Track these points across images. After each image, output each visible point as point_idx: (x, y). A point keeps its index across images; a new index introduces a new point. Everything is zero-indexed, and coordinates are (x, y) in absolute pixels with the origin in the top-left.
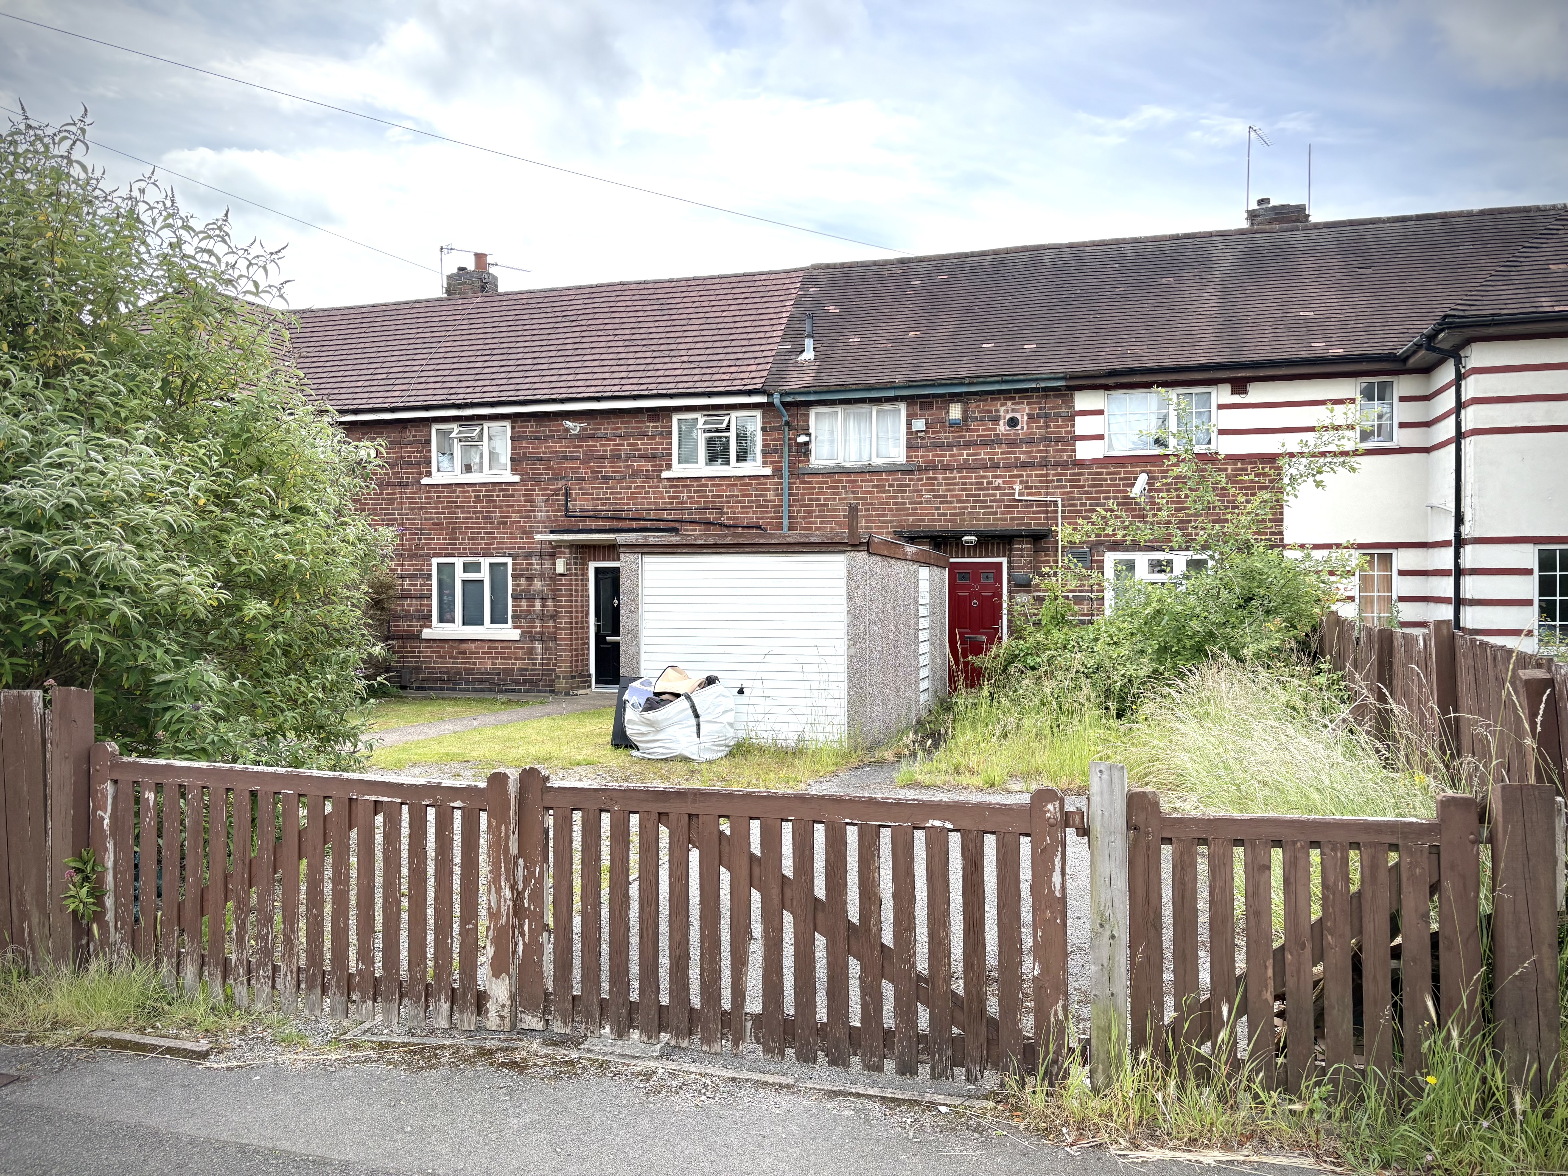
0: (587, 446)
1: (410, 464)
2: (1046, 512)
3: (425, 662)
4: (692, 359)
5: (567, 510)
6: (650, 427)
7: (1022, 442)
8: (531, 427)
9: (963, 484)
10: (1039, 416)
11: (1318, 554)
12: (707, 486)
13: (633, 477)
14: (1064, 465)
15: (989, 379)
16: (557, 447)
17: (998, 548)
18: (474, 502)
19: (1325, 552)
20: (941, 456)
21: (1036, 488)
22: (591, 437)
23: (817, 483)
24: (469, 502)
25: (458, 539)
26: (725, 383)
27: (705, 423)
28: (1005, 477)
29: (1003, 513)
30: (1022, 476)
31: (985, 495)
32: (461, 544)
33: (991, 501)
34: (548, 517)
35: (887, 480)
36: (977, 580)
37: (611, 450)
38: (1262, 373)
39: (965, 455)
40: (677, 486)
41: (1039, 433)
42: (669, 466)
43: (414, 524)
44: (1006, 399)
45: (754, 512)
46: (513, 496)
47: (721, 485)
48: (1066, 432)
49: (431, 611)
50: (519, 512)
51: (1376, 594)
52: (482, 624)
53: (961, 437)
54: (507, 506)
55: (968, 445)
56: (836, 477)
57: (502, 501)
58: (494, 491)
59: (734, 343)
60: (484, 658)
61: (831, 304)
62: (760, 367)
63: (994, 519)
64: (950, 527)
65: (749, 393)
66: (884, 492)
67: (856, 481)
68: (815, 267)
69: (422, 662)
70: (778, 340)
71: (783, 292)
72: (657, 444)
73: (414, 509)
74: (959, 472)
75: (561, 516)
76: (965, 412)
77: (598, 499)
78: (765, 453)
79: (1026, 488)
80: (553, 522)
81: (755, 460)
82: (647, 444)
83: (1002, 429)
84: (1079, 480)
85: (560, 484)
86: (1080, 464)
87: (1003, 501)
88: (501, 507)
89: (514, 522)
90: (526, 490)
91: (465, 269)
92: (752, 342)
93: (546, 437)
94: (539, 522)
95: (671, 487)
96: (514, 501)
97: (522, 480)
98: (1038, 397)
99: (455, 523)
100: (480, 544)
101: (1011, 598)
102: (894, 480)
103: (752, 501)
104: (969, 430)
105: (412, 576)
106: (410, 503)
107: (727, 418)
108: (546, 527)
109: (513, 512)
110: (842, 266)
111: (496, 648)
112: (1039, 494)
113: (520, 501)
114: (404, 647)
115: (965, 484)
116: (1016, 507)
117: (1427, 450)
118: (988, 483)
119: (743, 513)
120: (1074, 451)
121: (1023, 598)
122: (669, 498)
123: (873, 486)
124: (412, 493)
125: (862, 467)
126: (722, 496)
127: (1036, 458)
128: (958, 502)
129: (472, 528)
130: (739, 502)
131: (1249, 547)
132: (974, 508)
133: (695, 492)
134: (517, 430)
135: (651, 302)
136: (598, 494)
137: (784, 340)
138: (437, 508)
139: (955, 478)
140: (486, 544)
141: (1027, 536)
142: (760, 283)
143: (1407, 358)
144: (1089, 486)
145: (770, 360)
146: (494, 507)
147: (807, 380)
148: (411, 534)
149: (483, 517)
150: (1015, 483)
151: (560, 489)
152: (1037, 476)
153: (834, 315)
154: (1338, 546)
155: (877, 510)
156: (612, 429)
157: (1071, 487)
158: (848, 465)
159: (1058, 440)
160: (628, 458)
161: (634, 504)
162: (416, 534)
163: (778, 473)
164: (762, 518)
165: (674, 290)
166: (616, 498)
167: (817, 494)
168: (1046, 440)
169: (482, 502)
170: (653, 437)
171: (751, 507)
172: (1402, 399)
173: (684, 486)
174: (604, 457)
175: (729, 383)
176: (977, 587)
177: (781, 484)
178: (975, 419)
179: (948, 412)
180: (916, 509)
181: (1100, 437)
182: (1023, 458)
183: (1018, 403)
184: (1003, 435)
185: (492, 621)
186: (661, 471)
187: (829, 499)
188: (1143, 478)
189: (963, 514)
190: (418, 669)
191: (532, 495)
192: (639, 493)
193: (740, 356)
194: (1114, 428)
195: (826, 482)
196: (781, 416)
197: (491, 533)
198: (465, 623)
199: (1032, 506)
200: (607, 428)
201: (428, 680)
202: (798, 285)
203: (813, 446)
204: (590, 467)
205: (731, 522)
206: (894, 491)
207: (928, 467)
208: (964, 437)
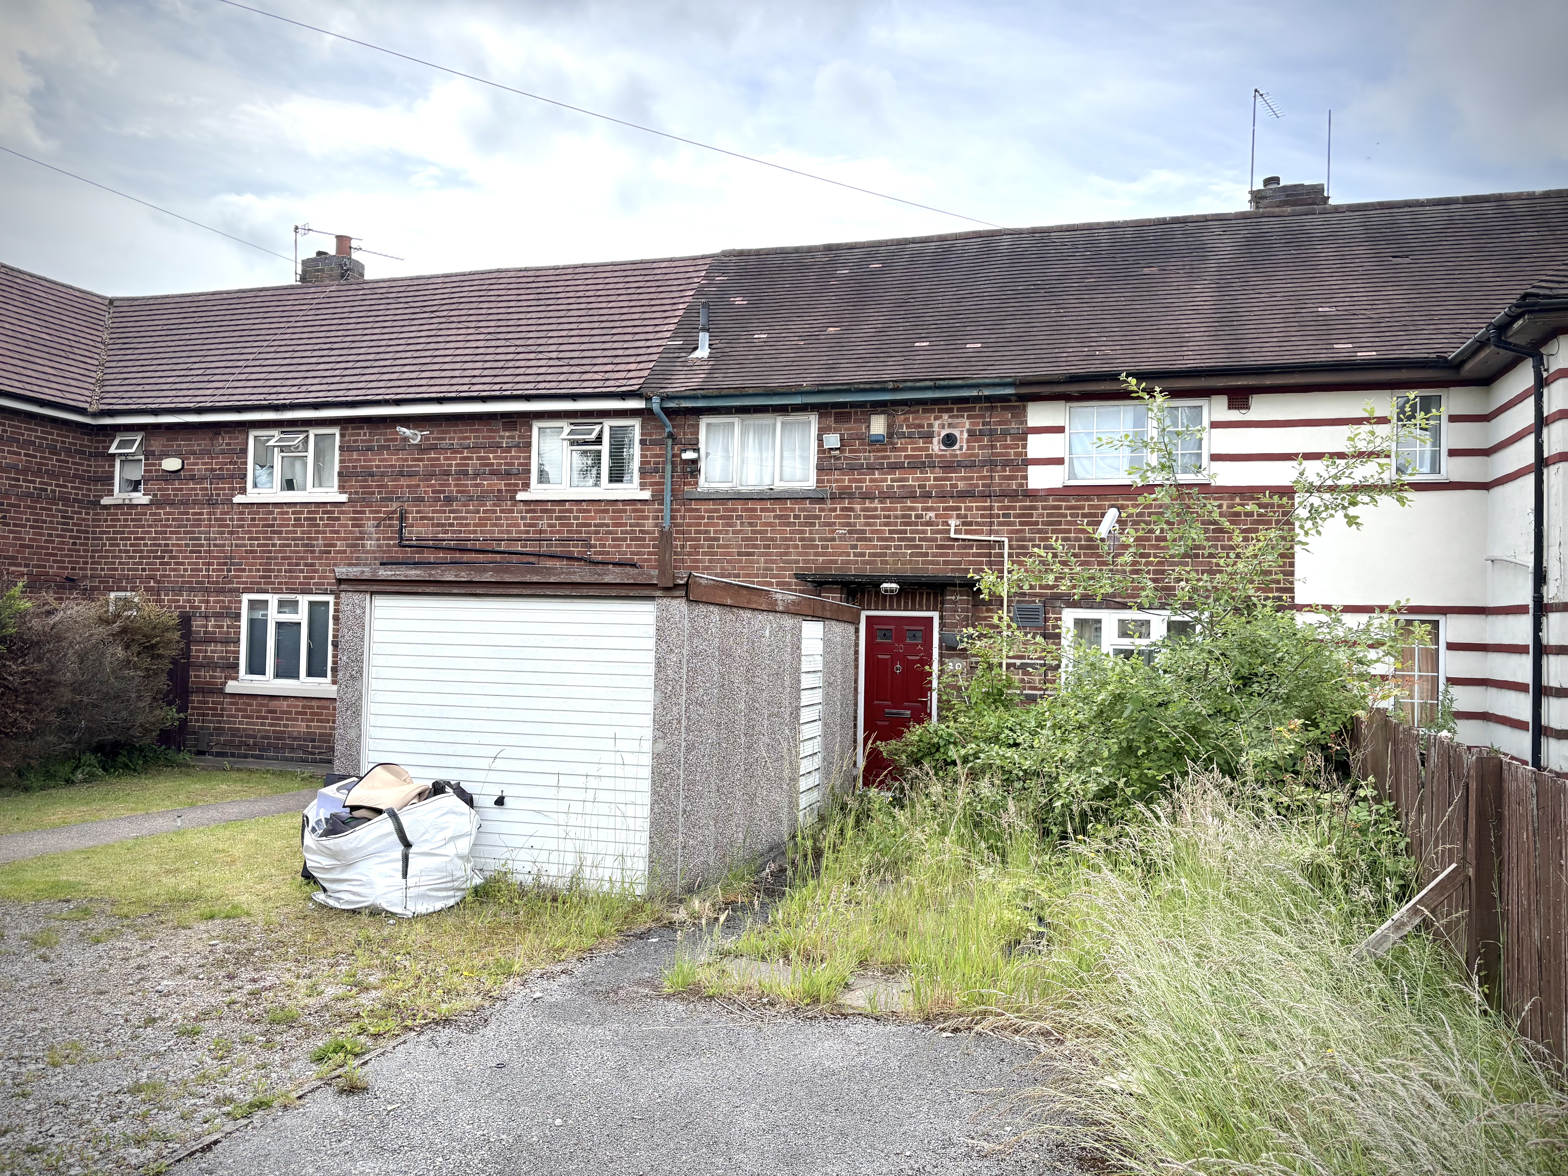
0: (429, 459)
1: (221, 478)
2: (989, 555)
3: (229, 722)
4: (561, 355)
5: (401, 539)
6: (505, 437)
7: (960, 465)
8: (364, 435)
9: (886, 517)
10: (982, 433)
11: (1352, 621)
12: (571, 511)
13: (481, 499)
14: (1013, 496)
15: (918, 384)
16: (394, 460)
17: (928, 599)
18: (294, 526)
19: (1363, 618)
20: (860, 481)
21: (977, 524)
22: (434, 448)
23: (706, 511)
24: (288, 526)
25: (273, 571)
26: (595, 384)
27: (572, 432)
28: (938, 509)
29: (935, 555)
30: (959, 509)
31: (912, 532)
32: (276, 577)
33: (920, 539)
34: (379, 546)
35: (793, 510)
36: (900, 639)
37: (457, 465)
38: (1268, 381)
39: (889, 480)
40: (534, 511)
41: (981, 454)
42: (526, 486)
43: (223, 552)
44: (941, 411)
45: (628, 546)
46: (338, 519)
47: (589, 511)
48: (1016, 454)
49: (238, 659)
50: (345, 539)
51: (1416, 673)
52: (296, 676)
53: (884, 457)
54: (332, 532)
55: (893, 467)
56: (730, 505)
57: (326, 525)
58: (317, 512)
59: (615, 338)
60: (296, 720)
61: (738, 294)
62: (641, 366)
63: (924, 563)
64: (868, 570)
65: (623, 396)
66: (789, 524)
67: (755, 510)
68: (726, 254)
69: (225, 722)
70: (668, 334)
71: (684, 282)
72: (512, 458)
73: (223, 533)
74: (881, 502)
75: (394, 544)
76: (890, 426)
77: (438, 525)
78: (643, 472)
79: (964, 524)
80: (384, 552)
81: (631, 481)
82: (501, 458)
83: (936, 448)
84: (1031, 516)
85: (394, 506)
86: (1033, 495)
87: (936, 540)
88: (324, 532)
89: (339, 552)
90: (355, 512)
91: (326, 253)
92: (637, 337)
93: (381, 448)
94: (368, 552)
95: (527, 512)
96: (340, 525)
97: (350, 500)
98: (981, 409)
99: (270, 552)
100: (298, 577)
101: (942, 663)
102: (800, 510)
103: (626, 532)
104: (894, 449)
105: (218, 616)
106: (220, 526)
107: (597, 428)
108: (375, 559)
109: (338, 539)
110: (758, 253)
111: (311, 707)
112: (981, 532)
113: (346, 526)
114: (205, 702)
115: (889, 517)
116: (952, 547)
117: (1486, 486)
118: (917, 517)
119: (614, 546)
120: (1025, 478)
121: (955, 665)
122: (525, 525)
123: (775, 517)
124: (222, 513)
125: (762, 492)
126: (589, 525)
127: (977, 485)
128: (880, 539)
129: (289, 558)
130: (611, 533)
131: (1250, 607)
132: (899, 547)
133: (557, 518)
134: (347, 438)
135: (529, 291)
136: (439, 519)
137: (675, 335)
138: (250, 532)
139: (876, 509)
140: (305, 578)
141: (961, 585)
142: (659, 271)
143: (1463, 363)
144: (1044, 523)
145: (655, 357)
146: (317, 532)
147: (695, 381)
148: (219, 564)
149: (304, 545)
150: (951, 517)
151: (394, 512)
152: (978, 508)
153: (741, 307)
154: (1383, 609)
155: (779, 547)
156: (460, 439)
157: (1021, 524)
158: (744, 489)
159: (1006, 464)
160: (476, 475)
161: (482, 532)
162: (225, 564)
163: (658, 497)
164: (637, 554)
165: (558, 278)
166: (461, 525)
167: (706, 525)
168: (991, 464)
169: (302, 526)
170: (508, 449)
171: (625, 539)
172: (1453, 419)
173: (543, 511)
174: (447, 473)
175: (601, 384)
176: (900, 648)
177: (662, 511)
178: (903, 436)
179: (869, 427)
180: (827, 547)
181: (1059, 461)
182: (961, 485)
183: (957, 417)
184: (937, 456)
185: (309, 674)
186: (516, 492)
187: (720, 532)
188: (1112, 514)
189: (885, 555)
190: (219, 731)
191: (361, 519)
192: (488, 519)
193: (620, 352)
194: (1078, 449)
195: (717, 511)
196: (664, 426)
197: (312, 565)
198: (278, 675)
199: (971, 547)
200: (453, 437)
201: (230, 744)
202: (703, 273)
203: (702, 465)
204: (432, 486)
205: (600, 558)
206: (800, 524)
207: (844, 494)
208: (889, 457)
